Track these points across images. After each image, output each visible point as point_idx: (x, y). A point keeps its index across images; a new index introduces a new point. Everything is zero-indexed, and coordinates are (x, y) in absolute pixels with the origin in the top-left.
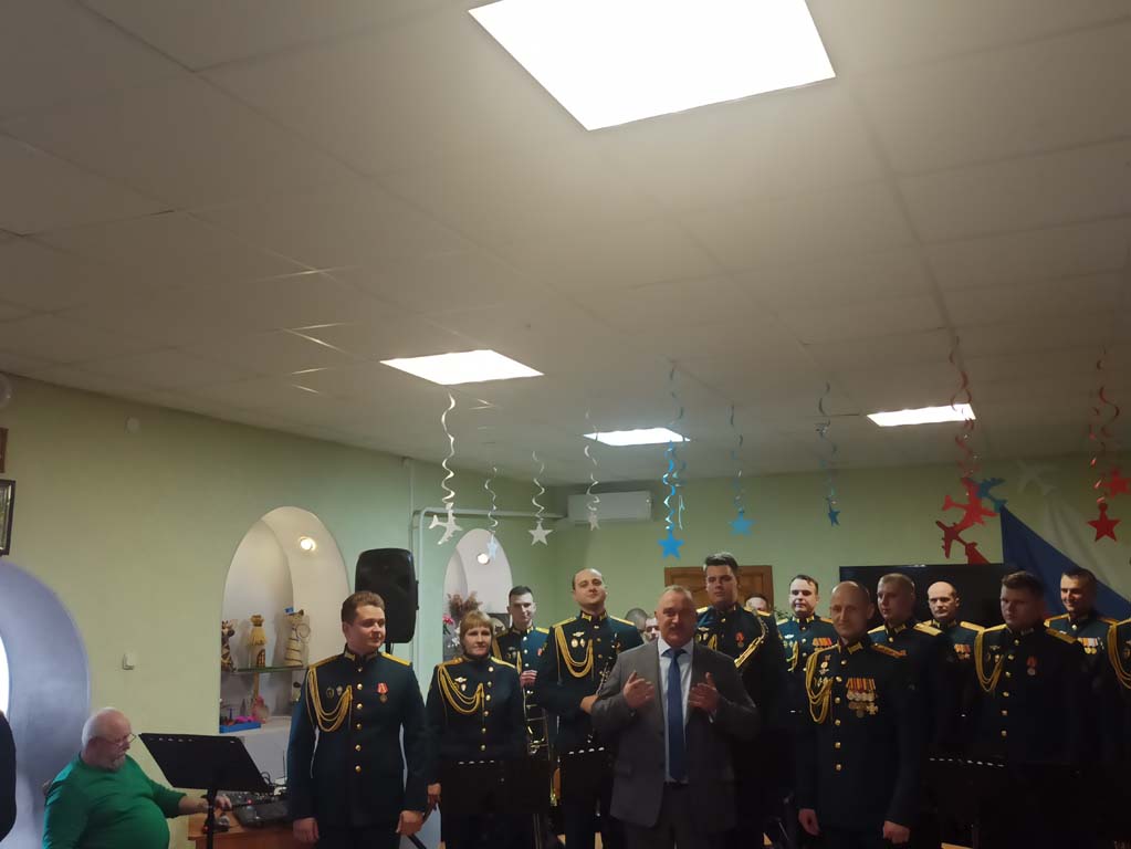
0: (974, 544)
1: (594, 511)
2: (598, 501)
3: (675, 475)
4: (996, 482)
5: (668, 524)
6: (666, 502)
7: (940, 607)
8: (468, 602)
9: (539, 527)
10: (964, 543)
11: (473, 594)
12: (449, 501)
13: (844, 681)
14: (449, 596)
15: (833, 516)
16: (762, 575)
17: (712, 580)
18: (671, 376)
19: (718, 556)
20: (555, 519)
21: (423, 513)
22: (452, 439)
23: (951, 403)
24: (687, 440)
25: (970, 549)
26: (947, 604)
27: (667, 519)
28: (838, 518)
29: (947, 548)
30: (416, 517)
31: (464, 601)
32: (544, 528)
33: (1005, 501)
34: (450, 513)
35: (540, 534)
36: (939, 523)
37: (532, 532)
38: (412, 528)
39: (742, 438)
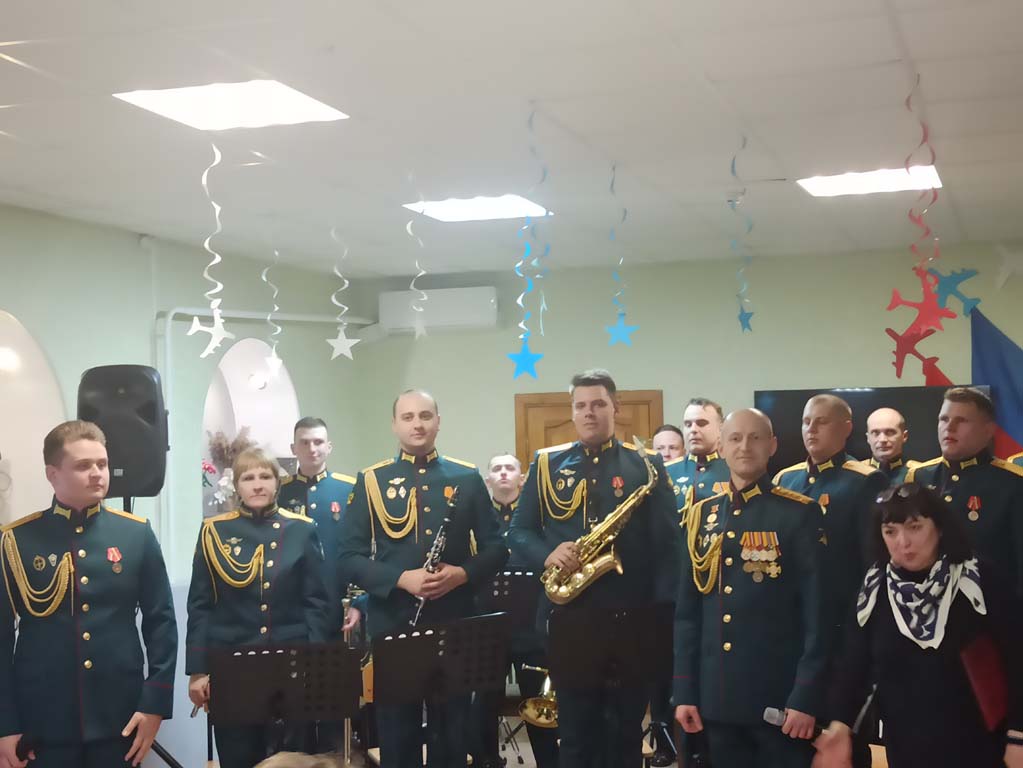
0: (935, 359)
1: (418, 313)
2: (426, 298)
3: (534, 263)
4: (967, 274)
5: (521, 331)
6: (519, 301)
7: (884, 443)
8: (235, 442)
9: (342, 335)
10: (920, 357)
11: (245, 430)
12: (215, 296)
13: (739, 536)
14: (209, 433)
15: (745, 319)
16: (648, 403)
17: (581, 405)
18: (530, 122)
19: (589, 373)
20: (362, 326)
21: (172, 313)
22: (218, 209)
23: (907, 164)
24: (551, 214)
25: (930, 367)
26: (893, 438)
27: (521, 325)
28: (751, 322)
29: (899, 365)
30: (161, 320)
31: (231, 441)
32: (348, 336)
33: (978, 300)
34: (217, 314)
35: (342, 345)
36: (890, 332)
37: (331, 342)
38: (155, 338)
39: (625, 212)
